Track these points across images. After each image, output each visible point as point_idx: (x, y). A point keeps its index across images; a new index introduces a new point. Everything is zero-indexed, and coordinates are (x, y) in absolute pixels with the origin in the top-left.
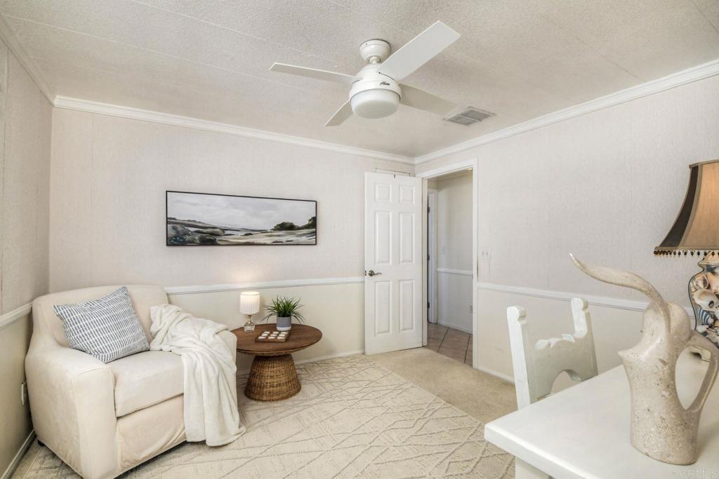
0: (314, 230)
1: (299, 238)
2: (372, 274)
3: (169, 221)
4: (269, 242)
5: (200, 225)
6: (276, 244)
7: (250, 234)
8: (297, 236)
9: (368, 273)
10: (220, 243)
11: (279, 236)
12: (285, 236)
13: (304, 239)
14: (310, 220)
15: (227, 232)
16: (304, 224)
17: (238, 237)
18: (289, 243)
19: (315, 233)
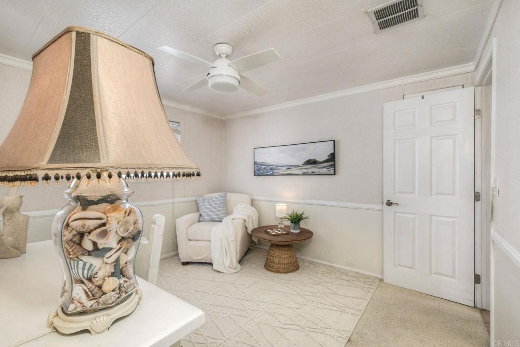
0: (333, 163)
1: (320, 170)
2: (389, 204)
3: (255, 163)
4: (300, 173)
5: (266, 164)
6: (305, 174)
7: (290, 168)
8: (319, 169)
9: (385, 201)
10: (275, 174)
11: (306, 169)
12: (311, 169)
13: (324, 170)
14: (329, 156)
15: (278, 168)
16: (324, 159)
17: (283, 171)
18: (314, 174)
19: (334, 166)
